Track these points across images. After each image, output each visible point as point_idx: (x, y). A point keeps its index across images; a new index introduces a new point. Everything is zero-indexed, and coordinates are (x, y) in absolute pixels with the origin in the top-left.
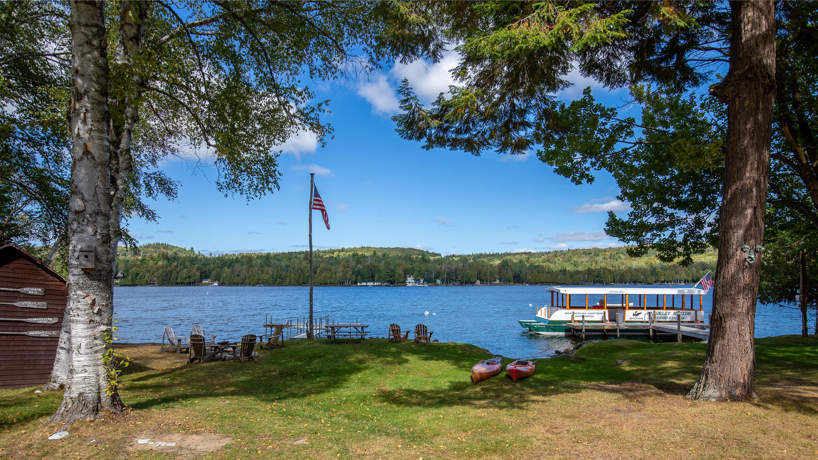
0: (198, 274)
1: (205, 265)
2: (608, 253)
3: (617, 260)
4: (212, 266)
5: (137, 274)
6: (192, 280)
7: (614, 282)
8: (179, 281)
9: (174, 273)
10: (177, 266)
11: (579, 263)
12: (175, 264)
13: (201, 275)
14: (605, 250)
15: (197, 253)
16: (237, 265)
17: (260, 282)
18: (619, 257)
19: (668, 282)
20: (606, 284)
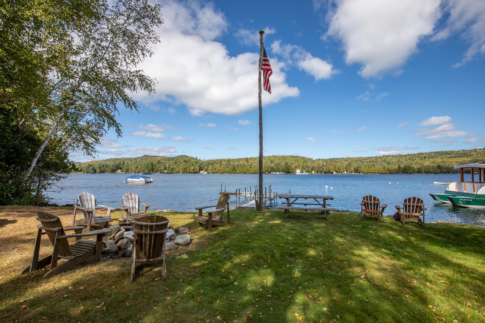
0: (198, 168)
1: (201, 164)
2: (408, 157)
3: (413, 161)
4: (204, 165)
5: (173, 168)
6: (195, 171)
7: (414, 173)
8: (190, 171)
9: (188, 168)
10: (189, 165)
11: (391, 162)
12: (188, 164)
13: (199, 169)
14: (406, 156)
15: (198, 159)
16: (215, 164)
17: (225, 172)
18: (415, 159)
19: (448, 173)
20: (410, 174)
